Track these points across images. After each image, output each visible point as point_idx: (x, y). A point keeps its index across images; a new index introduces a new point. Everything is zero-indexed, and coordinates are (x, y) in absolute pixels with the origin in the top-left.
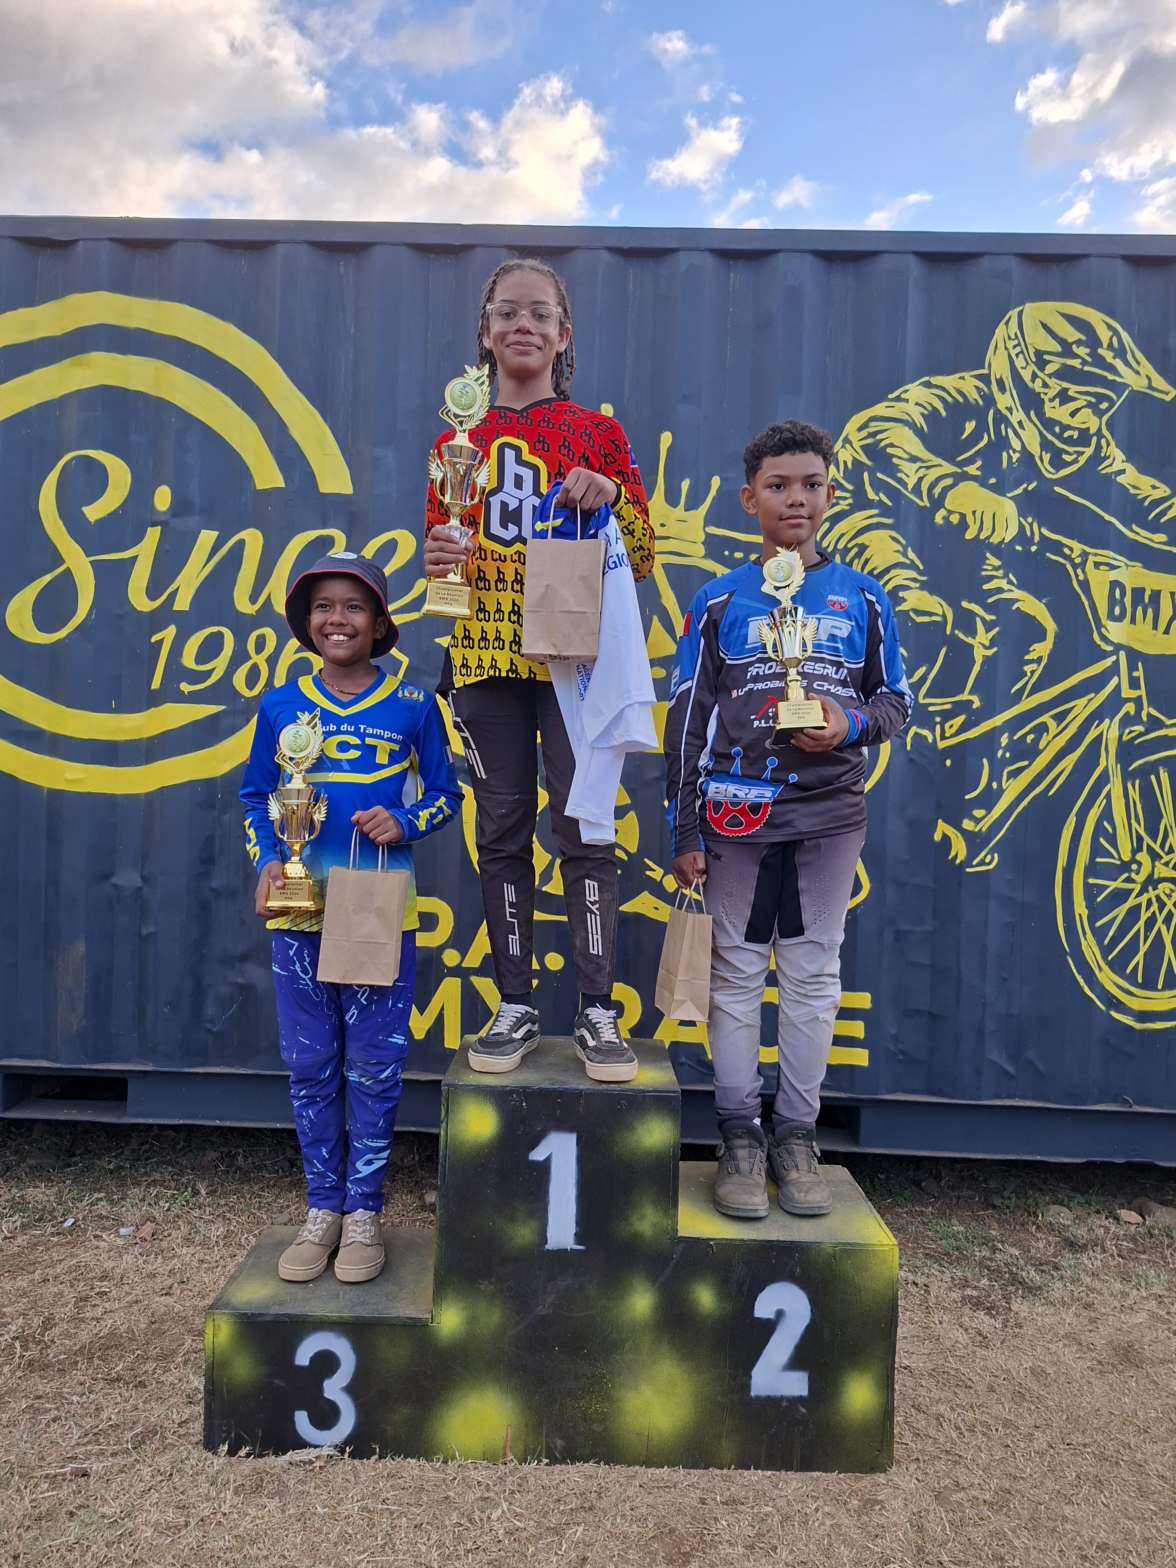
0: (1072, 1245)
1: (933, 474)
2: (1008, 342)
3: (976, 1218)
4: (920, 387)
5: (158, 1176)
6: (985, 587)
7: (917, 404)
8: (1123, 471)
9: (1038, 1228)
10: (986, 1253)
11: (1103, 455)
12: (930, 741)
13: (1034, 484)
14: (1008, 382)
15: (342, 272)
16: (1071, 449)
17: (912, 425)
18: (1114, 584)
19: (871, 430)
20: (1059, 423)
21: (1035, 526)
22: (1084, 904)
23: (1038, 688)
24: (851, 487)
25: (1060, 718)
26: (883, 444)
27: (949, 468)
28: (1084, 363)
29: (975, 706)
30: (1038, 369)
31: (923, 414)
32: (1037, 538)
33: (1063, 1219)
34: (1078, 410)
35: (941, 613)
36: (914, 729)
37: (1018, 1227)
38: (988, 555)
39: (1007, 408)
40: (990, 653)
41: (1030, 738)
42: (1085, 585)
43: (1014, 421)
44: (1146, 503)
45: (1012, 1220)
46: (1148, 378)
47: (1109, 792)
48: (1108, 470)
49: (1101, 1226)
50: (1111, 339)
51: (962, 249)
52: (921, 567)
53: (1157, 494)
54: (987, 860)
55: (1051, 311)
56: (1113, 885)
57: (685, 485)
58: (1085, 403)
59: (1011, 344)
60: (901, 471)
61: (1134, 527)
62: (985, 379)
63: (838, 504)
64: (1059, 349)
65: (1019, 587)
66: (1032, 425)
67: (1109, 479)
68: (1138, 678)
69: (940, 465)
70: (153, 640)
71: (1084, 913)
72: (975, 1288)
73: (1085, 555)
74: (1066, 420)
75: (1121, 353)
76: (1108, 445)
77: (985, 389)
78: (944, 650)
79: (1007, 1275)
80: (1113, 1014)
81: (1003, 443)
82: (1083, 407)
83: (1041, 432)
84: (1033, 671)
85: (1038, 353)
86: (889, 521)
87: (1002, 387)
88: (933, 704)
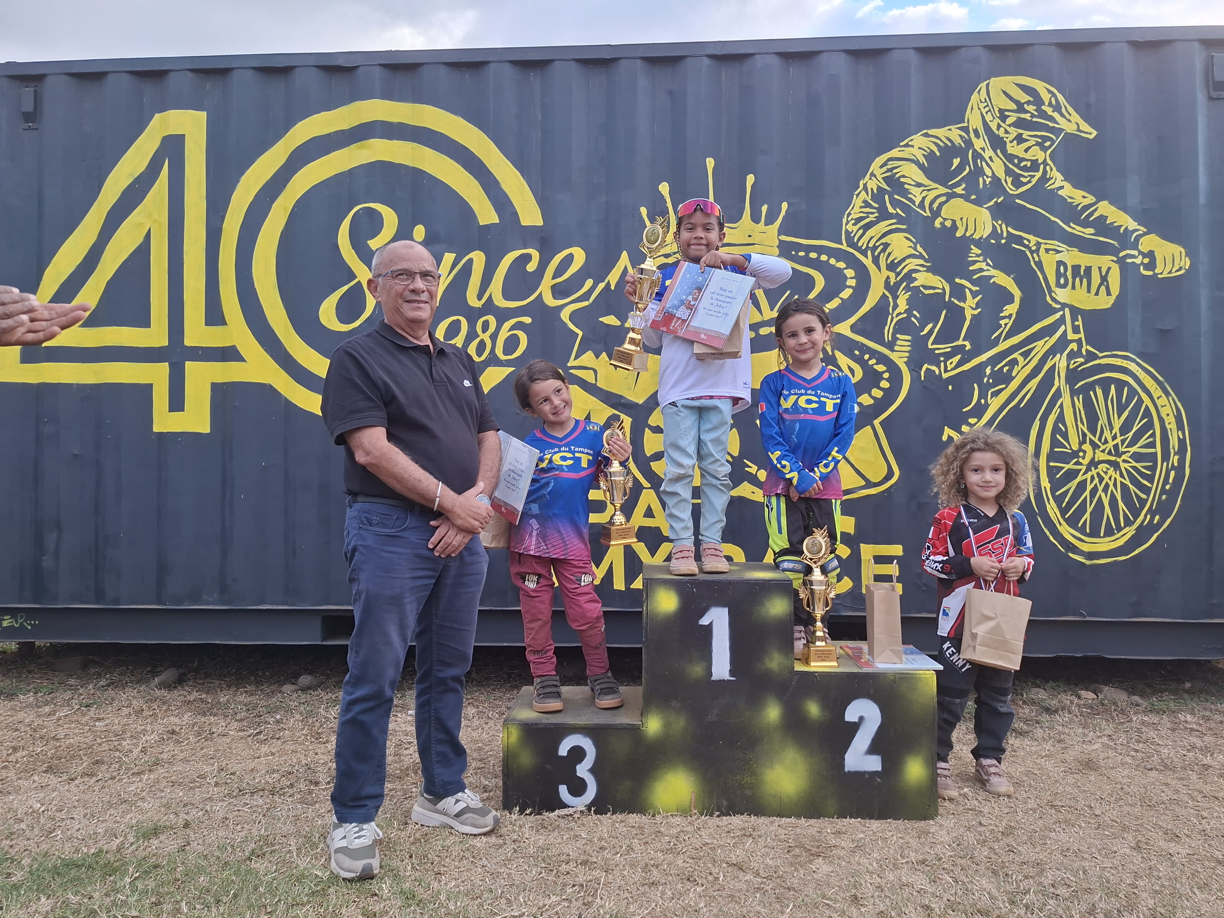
0: (1048, 710)
1: (932, 195)
2: (980, 105)
4: (921, 137)
6: (971, 268)
7: (920, 148)
8: (1062, 187)
9: (1024, 702)
11: (1048, 177)
12: (937, 373)
13: (1002, 198)
14: (981, 131)
15: (532, 80)
16: (1026, 174)
17: (917, 163)
18: (1060, 263)
19: (889, 167)
20: (1017, 157)
21: (1004, 226)
22: (1047, 480)
23: (1009, 336)
24: (876, 206)
25: (1025, 355)
26: (897, 176)
27: (943, 190)
28: (1033, 116)
29: (967, 349)
30: (1002, 121)
31: (924, 155)
32: (1005, 235)
33: (1041, 696)
34: (1030, 148)
35: (941, 287)
36: (926, 366)
38: (972, 247)
39: (981, 148)
40: (976, 312)
41: (1005, 369)
42: (1039, 264)
43: (986, 156)
44: (1079, 208)
46: (1077, 124)
47: (1062, 404)
48: (1052, 187)
49: (1067, 700)
50: (1050, 99)
51: (948, 44)
52: (927, 257)
53: (1086, 202)
55: (1009, 82)
56: (1067, 467)
57: (765, 208)
58: (1034, 143)
59: (982, 106)
60: (911, 193)
61: (1072, 224)
62: (966, 130)
63: (868, 217)
64: (1015, 107)
65: (994, 268)
66: (998, 159)
67: (1053, 193)
68: (1079, 326)
69: (937, 188)
71: (1048, 486)
73: (1038, 244)
74: (1022, 155)
75: (1057, 108)
76: (1051, 170)
77: (966, 136)
78: (944, 312)
80: (1070, 555)
81: (979, 172)
82: (1033, 146)
83: (1005, 164)
84: (1006, 324)
85: (1001, 111)
86: (904, 227)
87: (977, 135)
88: (938, 349)
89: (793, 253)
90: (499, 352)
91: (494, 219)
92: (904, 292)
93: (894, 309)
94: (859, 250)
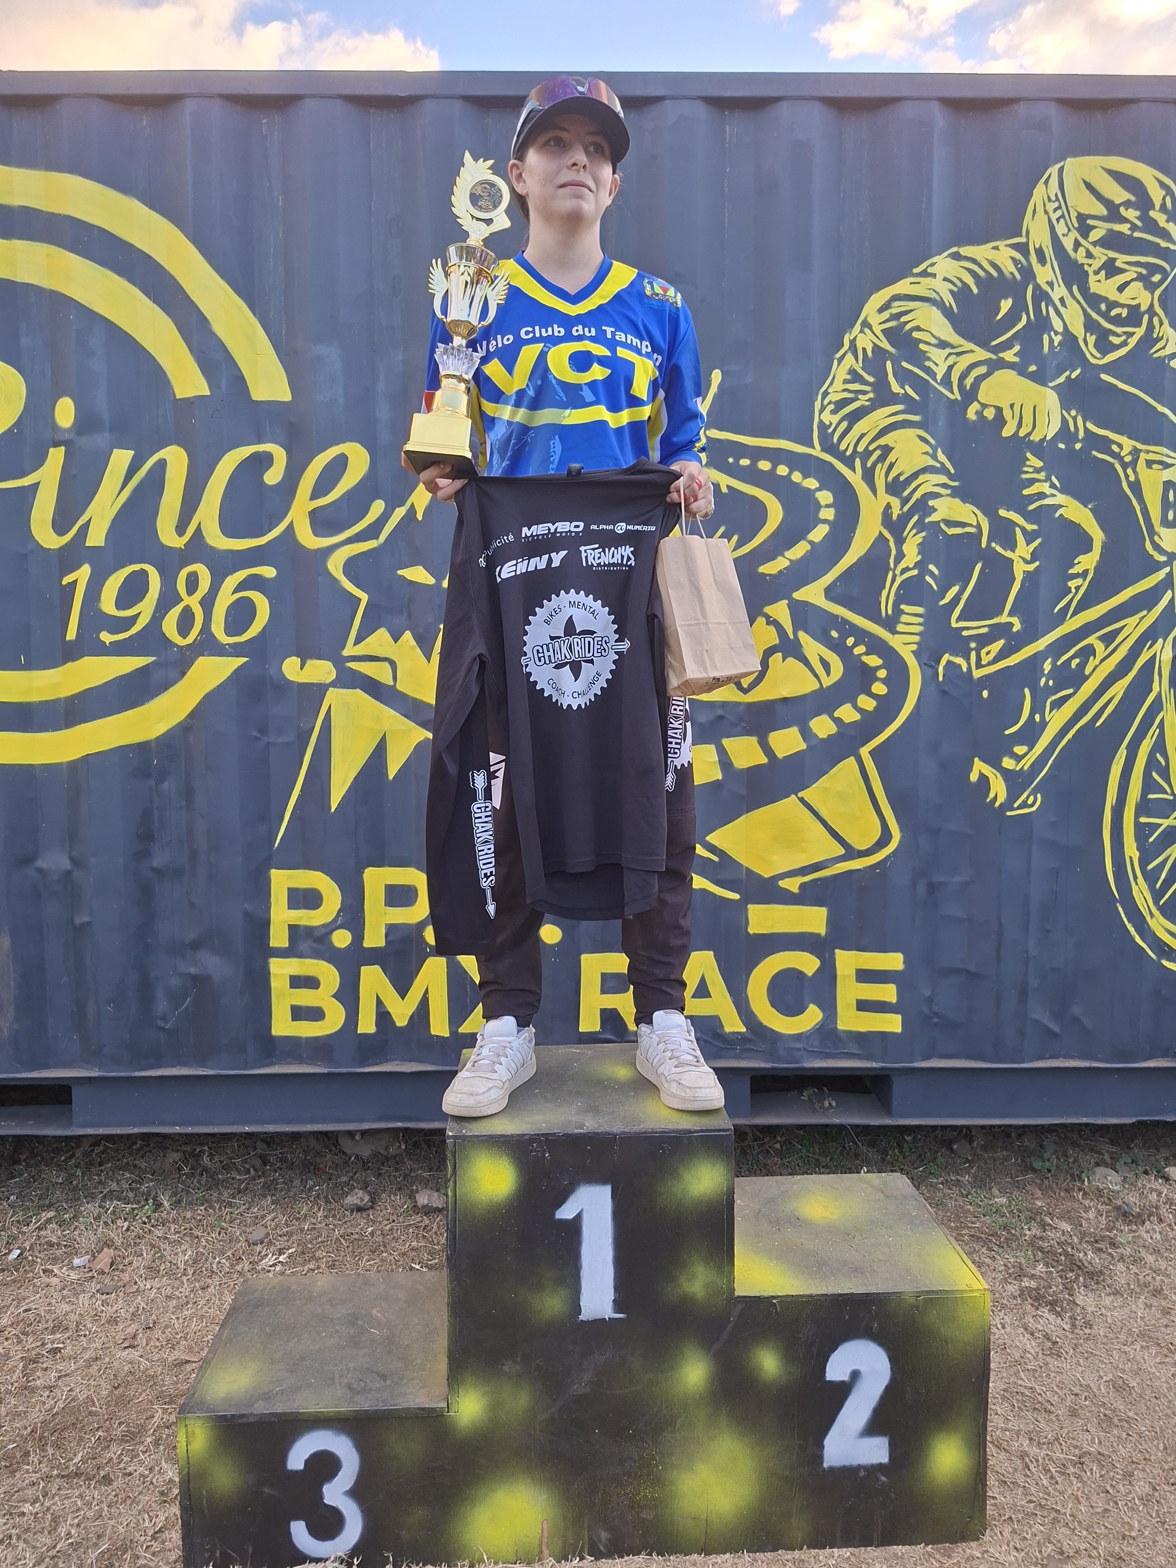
0: (1125, 1215)
1: (965, 362)
2: (1048, 205)
3: (1018, 1186)
4: (949, 259)
5: (114, 1186)
6: (1026, 492)
7: (945, 279)
8: (1175, 355)
9: (1085, 1194)
10: (1036, 1231)
11: (1155, 336)
12: (965, 670)
13: (1078, 371)
14: (1049, 252)
15: (264, 133)
16: (1119, 330)
17: (939, 304)
18: (1168, 485)
19: (894, 311)
20: (1105, 300)
21: (1080, 420)
22: (1135, 845)
23: (1083, 606)
24: (871, 379)
25: (1108, 639)
26: (908, 327)
27: (982, 354)
28: (1134, 228)
29: (1015, 629)
30: (1081, 236)
31: (951, 292)
32: (1081, 434)
33: (1112, 1183)
34: (1127, 284)
35: (975, 524)
36: (946, 657)
37: (1062, 1194)
38: (1028, 455)
39: (1047, 283)
40: (1031, 567)
41: (1075, 663)
42: (1136, 487)
43: (1056, 299)
45: (1055, 1186)
47: (1162, 720)
48: (1161, 354)
49: (1152, 1190)
50: (1164, 199)
51: (996, 93)
52: (953, 471)
54: (1030, 802)
55: (1095, 167)
56: (1165, 823)
58: (1135, 276)
59: (1051, 207)
60: (929, 359)
62: (1023, 248)
63: (858, 399)
64: (1105, 212)
65: (1062, 491)
66: (1074, 302)
67: (1163, 364)
69: (972, 351)
70: (64, 582)
71: (1135, 855)
72: (1032, 1277)
73: (1136, 452)
74: (1114, 296)
76: (1161, 324)
77: (1023, 260)
78: (979, 567)
79: (1063, 1258)
80: (1165, 963)
81: (1042, 324)
82: (1132, 280)
83: (1084, 311)
84: (1078, 586)
85: (1082, 218)
86: (916, 418)
87: (1042, 259)
88: (968, 628)
89: (731, 460)
90: (218, 629)
91: (204, 390)
92: (914, 531)
93: (898, 560)
94: (841, 456)
